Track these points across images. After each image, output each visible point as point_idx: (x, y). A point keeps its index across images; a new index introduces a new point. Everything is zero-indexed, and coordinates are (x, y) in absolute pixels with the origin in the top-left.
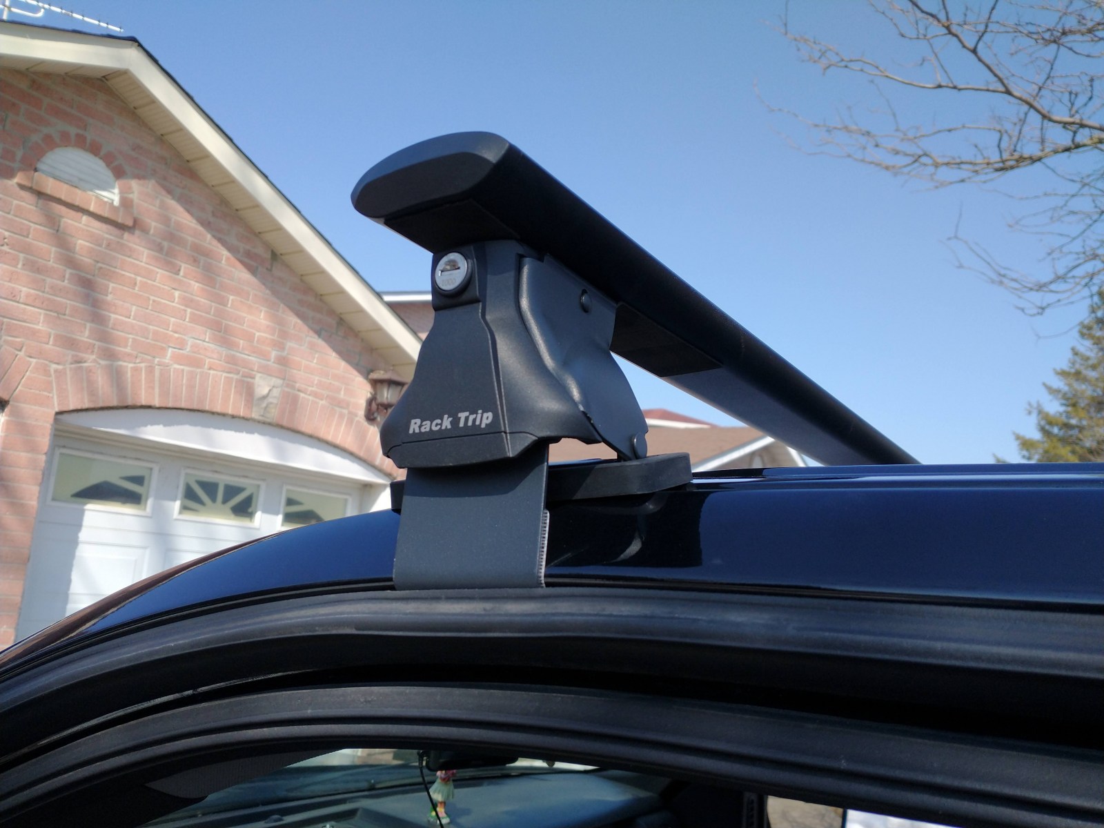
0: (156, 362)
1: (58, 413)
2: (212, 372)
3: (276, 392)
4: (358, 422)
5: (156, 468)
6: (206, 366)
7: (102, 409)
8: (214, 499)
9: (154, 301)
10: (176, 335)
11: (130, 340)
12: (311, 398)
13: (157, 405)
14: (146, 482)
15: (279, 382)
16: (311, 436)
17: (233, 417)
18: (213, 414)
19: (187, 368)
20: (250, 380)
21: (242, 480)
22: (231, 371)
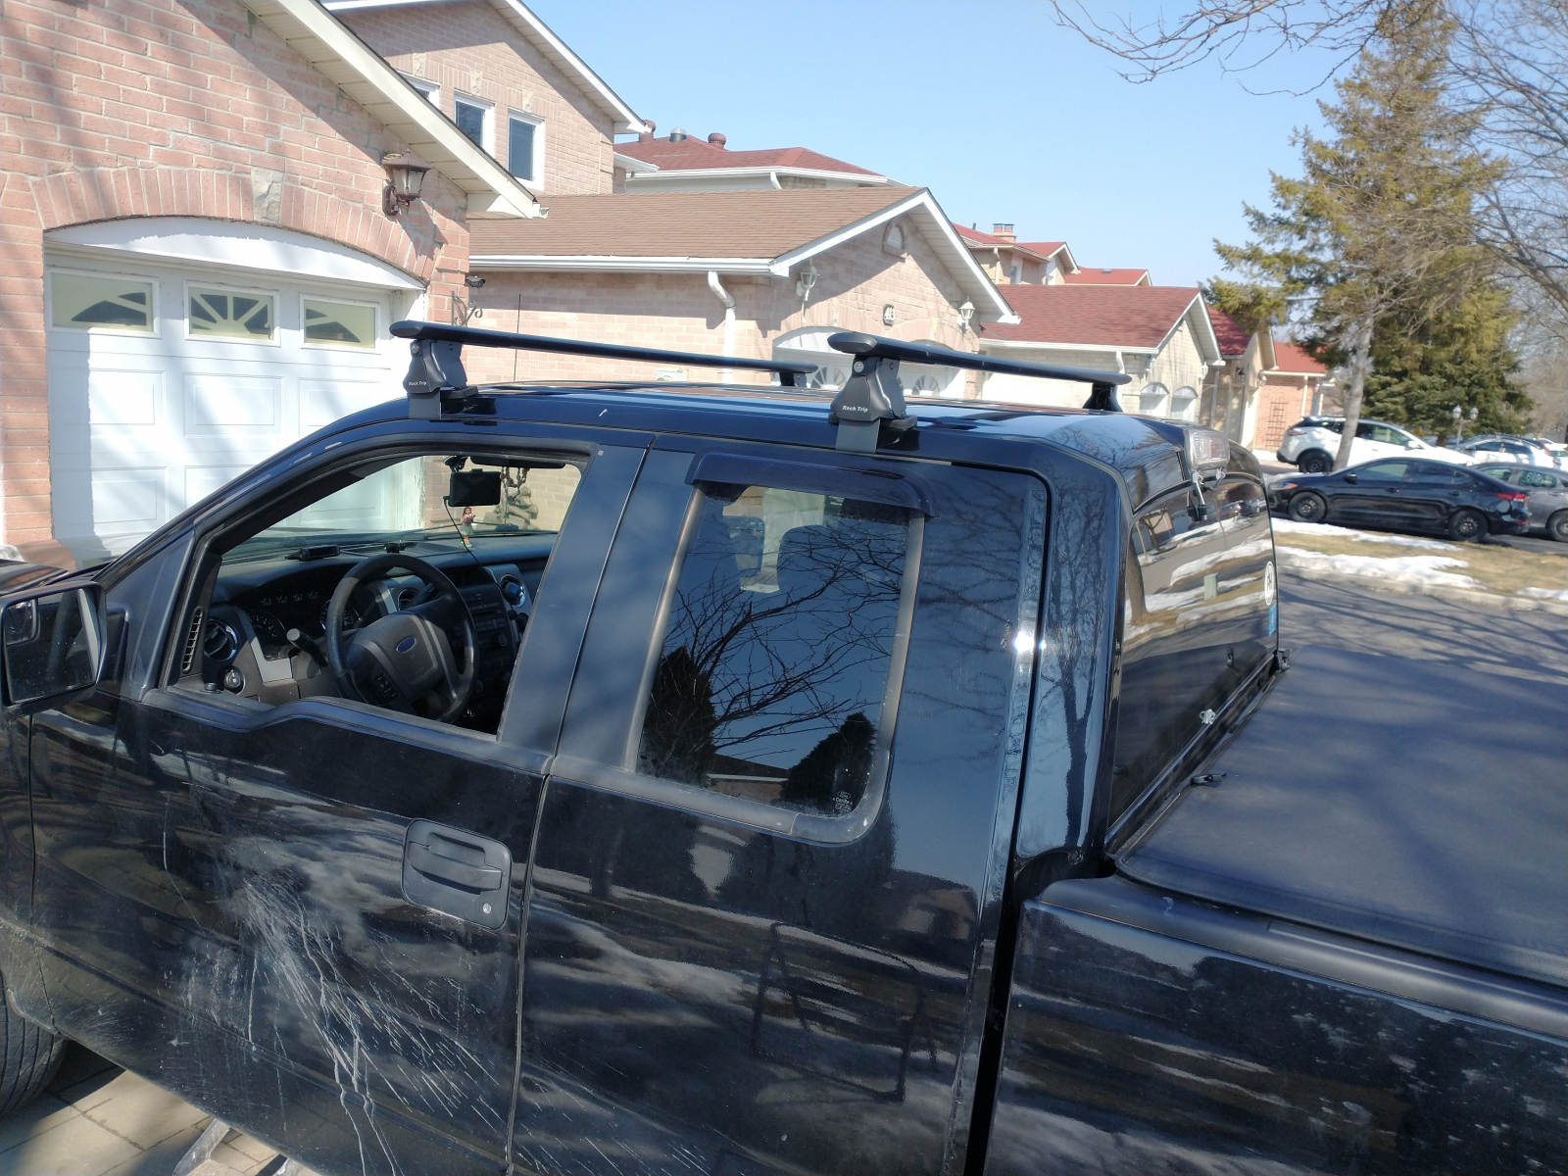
0: (139, 164)
1: (44, 231)
3: (277, 188)
6: (194, 164)
7: (91, 222)
8: (225, 316)
9: (124, 91)
10: (155, 129)
11: (107, 140)
12: (317, 192)
13: (148, 214)
14: (148, 299)
15: (279, 175)
16: (324, 238)
17: (232, 221)
18: (210, 218)
19: (173, 168)
20: (245, 176)
21: (252, 291)
22: (222, 166)
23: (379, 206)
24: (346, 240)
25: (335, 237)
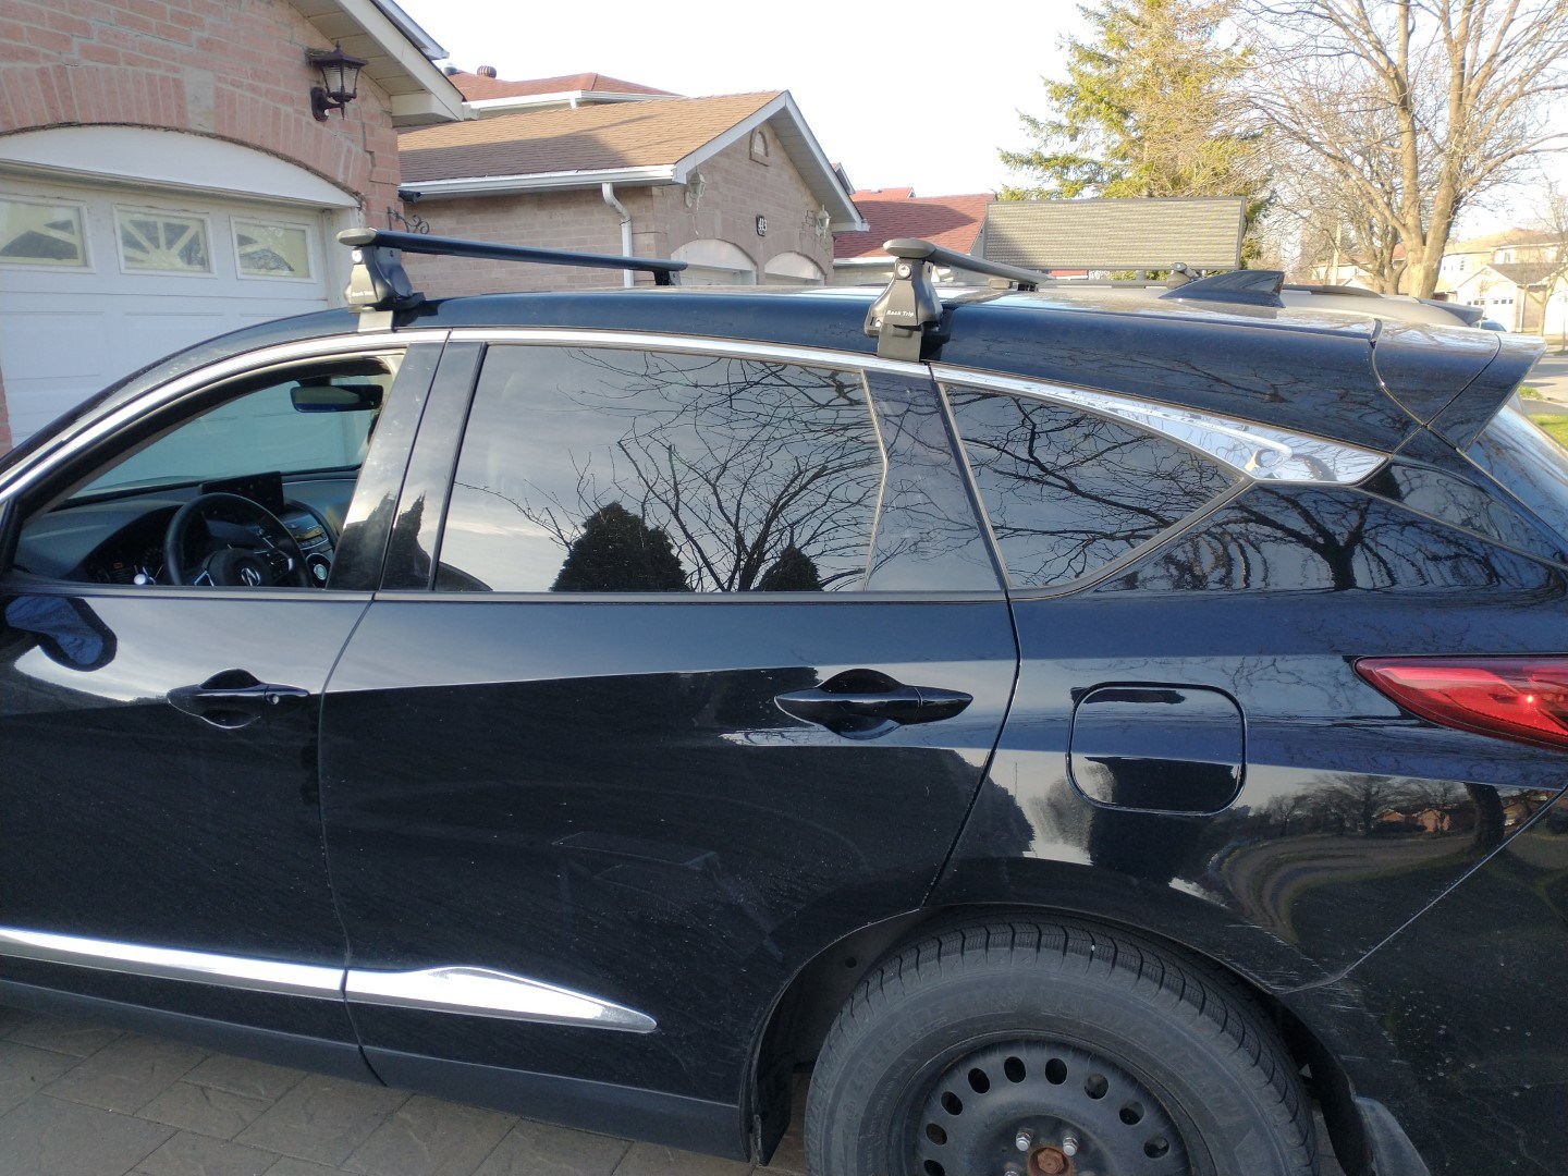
0: (64, 60)
2: (130, 68)
3: (209, 91)
4: (309, 124)
5: (85, 210)
8: (158, 247)
10: (77, 18)
12: (249, 94)
13: (81, 122)
14: (76, 226)
16: (258, 148)
17: (166, 129)
18: (142, 126)
19: (101, 65)
20: (177, 76)
21: (183, 214)
22: (151, 64)
23: (309, 111)
24: (281, 150)
25: (270, 146)
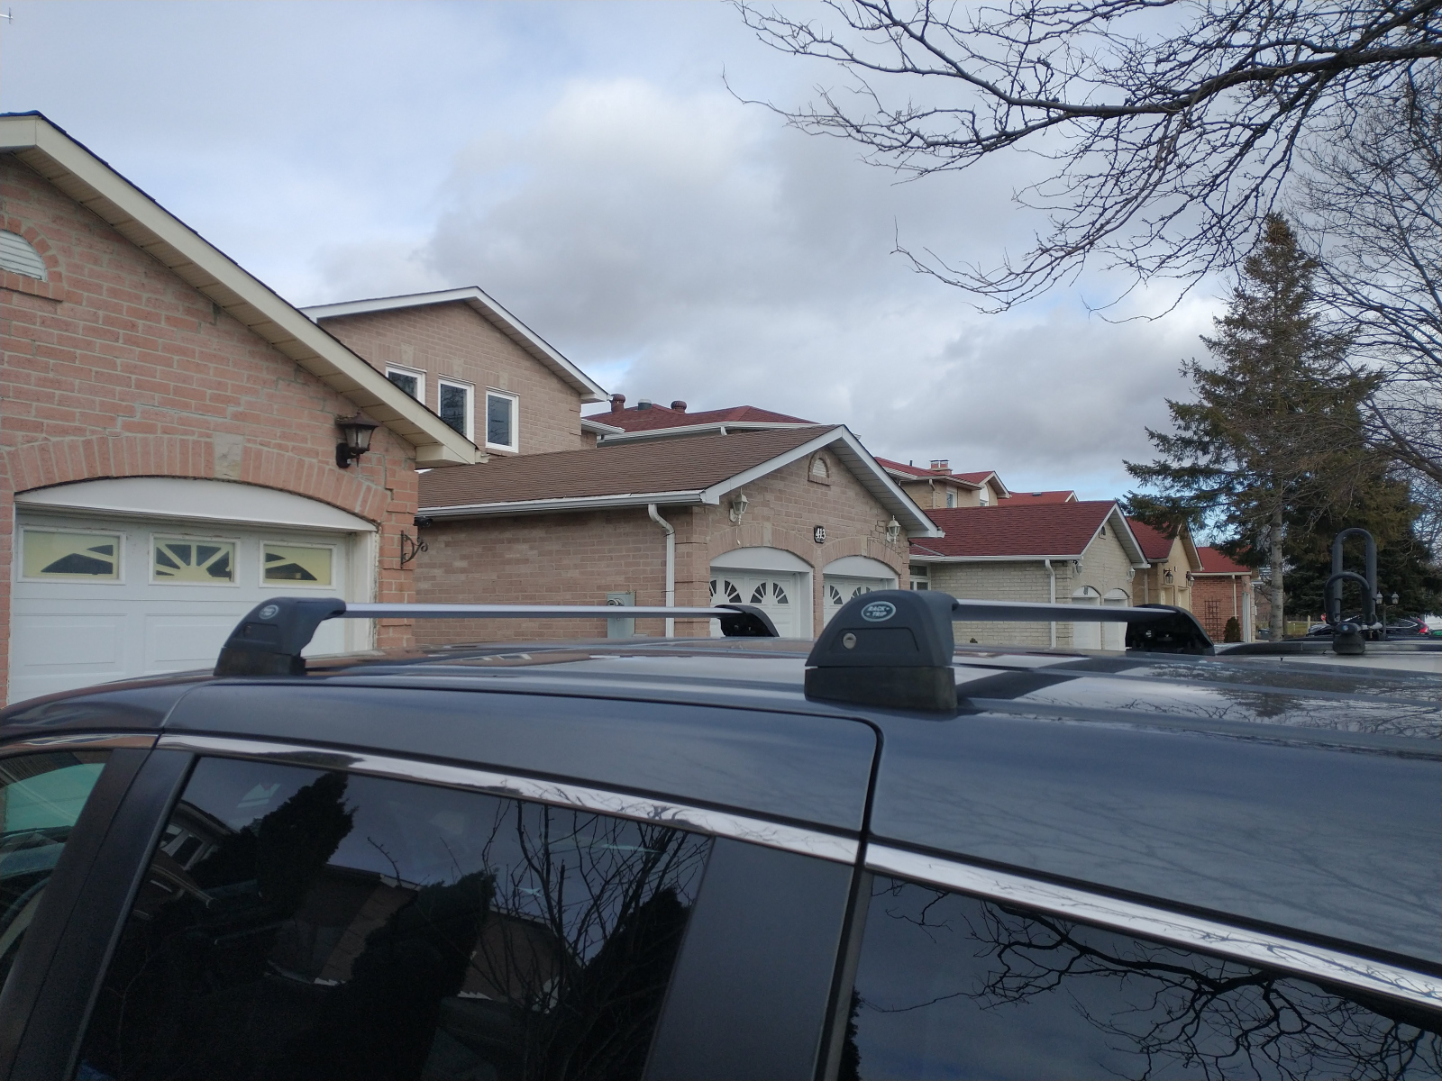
0: (107, 433)
1: (16, 494)
3: (237, 449)
4: (330, 470)
5: (124, 537)
7: (58, 484)
8: (189, 564)
10: (124, 403)
12: (275, 451)
14: (115, 551)
15: (239, 438)
17: (195, 478)
18: (173, 477)
19: (139, 435)
20: (207, 440)
21: (214, 539)
22: (185, 432)
23: (333, 461)
24: (301, 491)
25: (291, 488)
